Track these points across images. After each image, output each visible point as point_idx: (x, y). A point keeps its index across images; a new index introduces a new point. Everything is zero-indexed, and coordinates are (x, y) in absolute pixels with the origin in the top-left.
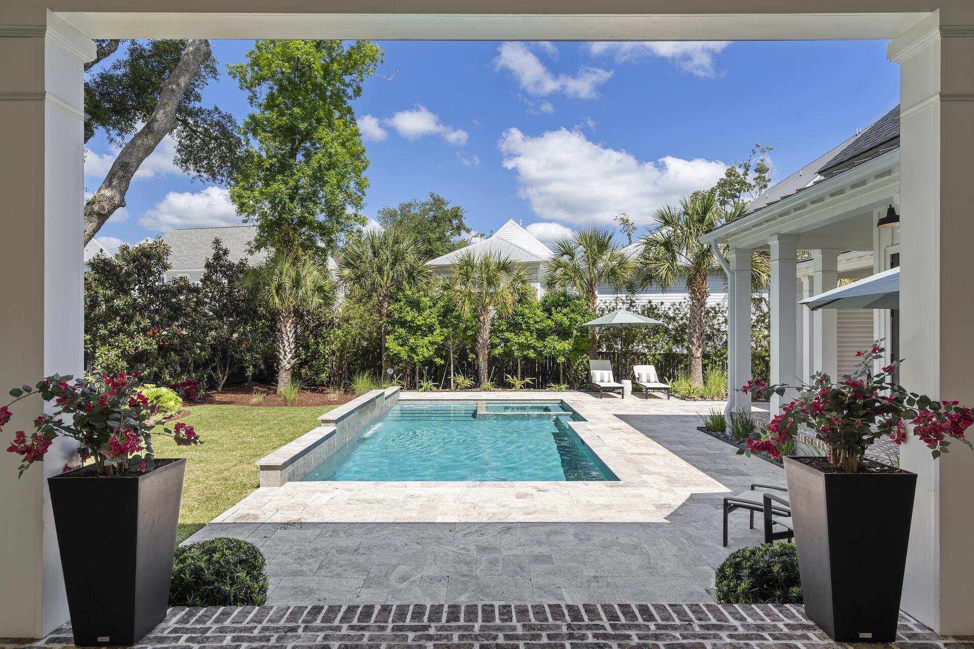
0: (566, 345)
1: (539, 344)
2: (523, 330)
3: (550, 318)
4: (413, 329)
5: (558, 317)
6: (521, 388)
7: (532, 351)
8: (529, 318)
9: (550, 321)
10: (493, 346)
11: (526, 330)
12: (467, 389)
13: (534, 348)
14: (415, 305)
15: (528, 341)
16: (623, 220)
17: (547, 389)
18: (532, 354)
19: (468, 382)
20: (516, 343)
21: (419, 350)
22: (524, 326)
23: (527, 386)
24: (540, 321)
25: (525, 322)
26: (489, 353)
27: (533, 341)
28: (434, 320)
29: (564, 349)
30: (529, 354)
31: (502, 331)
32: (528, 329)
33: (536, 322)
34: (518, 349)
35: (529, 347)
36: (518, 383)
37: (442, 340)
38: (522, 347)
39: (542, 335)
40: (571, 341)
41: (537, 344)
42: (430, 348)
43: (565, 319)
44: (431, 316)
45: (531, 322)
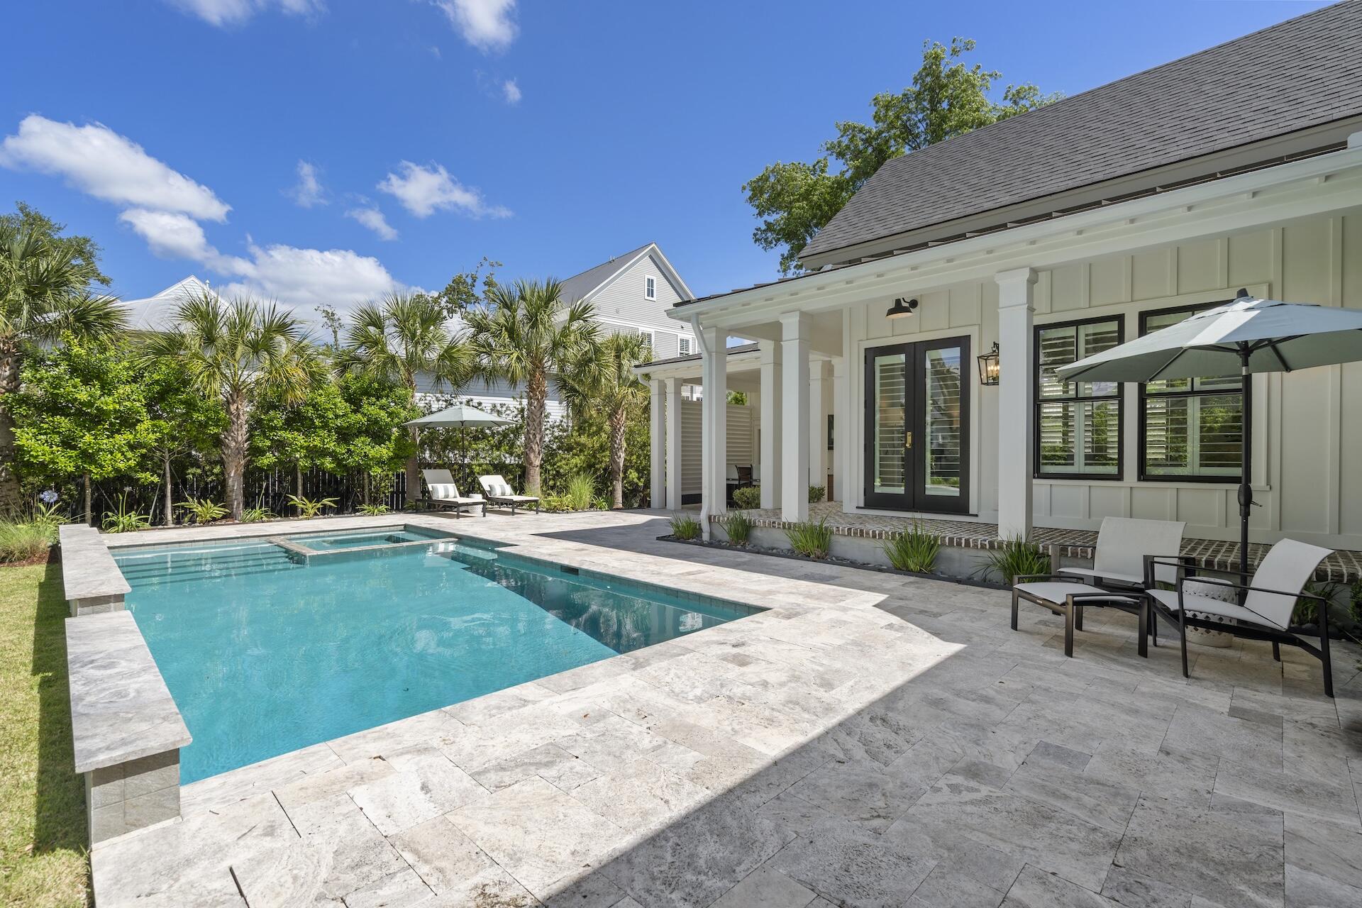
0: (384, 451)
1: (342, 450)
2: (315, 428)
3: (359, 412)
4: (91, 418)
5: (373, 410)
6: (315, 514)
7: (329, 459)
8: (327, 410)
9: (359, 416)
10: (256, 451)
11: (322, 428)
12: (213, 521)
13: (333, 455)
14: (89, 374)
15: (324, 445)
16: (328, 313)
17: (358, 514)
18: (328, 464)
19: (217, 511)
20: (302, 447)
21: (105, 458)
22: (317, 422)
23: (324, 511)
24: (343, 416)
25: (320, 416)
26: (247, 466)
27: (331, 446)
28: (138, 404)
29: (381, 457)
30: (323, 464)
31: (274, 428)
32: (325, 426)
33: (337, 416)
34: (305, 456)
35: (323, 453)
36: (311, 507)
37: (156, 440)
38: (313, 452)
39: (345, 436)
40: (392, 445)
41: (338, 450)
42: (129, 455)
43: (383, 413)
44: (129, 396)
45: (331, 416)
